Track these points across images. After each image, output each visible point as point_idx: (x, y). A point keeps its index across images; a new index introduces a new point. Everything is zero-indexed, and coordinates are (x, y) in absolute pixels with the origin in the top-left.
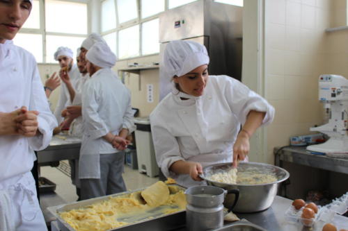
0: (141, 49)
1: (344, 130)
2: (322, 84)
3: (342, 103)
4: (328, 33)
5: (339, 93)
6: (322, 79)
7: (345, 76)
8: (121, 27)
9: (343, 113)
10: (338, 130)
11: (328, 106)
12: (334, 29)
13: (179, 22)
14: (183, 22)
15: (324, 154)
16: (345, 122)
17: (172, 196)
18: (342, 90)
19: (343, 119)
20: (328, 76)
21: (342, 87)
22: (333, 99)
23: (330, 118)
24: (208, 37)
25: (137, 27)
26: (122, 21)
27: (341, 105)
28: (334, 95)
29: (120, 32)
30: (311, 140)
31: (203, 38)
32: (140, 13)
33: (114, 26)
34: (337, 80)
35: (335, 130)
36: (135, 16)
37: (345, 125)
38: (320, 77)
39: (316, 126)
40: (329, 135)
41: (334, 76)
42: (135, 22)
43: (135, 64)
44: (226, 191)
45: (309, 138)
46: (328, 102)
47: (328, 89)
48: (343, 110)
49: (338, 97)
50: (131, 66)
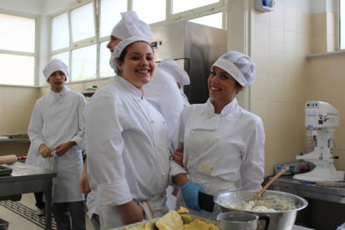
0: (98, 71)
1: (331, 158)
2: (308, 110)
3: (329, 130)
4: (308, 59)
5: (326, 120)
6: (308, 105)
7: (330, 103)
8: (75, 46)
9: (329, 141)
10: (324, 159)
11: (315, 133)
12: (314, 55)
13: (156, 43)
14: (161, 44)
15: (314, 183)
16: (331, 149)
17: (186, 226)
18: (328, 117)
19: (329, 147)
20: (315, 102)
21: (328, 114)
22: (320, 126)
23: (316, 146)
24: (189, 59)
25: (95, 47)
26: (75, 40)
27: (327, 132)
28: (321, 122)
29: (74, 51)
30: (295, 169)
31: (183, 61)
32: (98, 31)
33: (67, 45)
34: (324, 107)
35: (321, 158)
36: (93, 34)
37: (331, 153)
38: (306, 104)
39: (302, 154)
40: (315, 163)
41: (321, 102)
42: (92, 41)
43: (94, 87)
44: (258, 217)
45: (294, 167)
46: (314, 129)
47: (315, 116)
48: (329, 138)
49: (325, 124)
50: (89, 89)
